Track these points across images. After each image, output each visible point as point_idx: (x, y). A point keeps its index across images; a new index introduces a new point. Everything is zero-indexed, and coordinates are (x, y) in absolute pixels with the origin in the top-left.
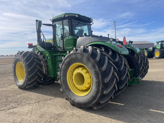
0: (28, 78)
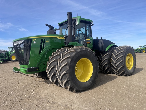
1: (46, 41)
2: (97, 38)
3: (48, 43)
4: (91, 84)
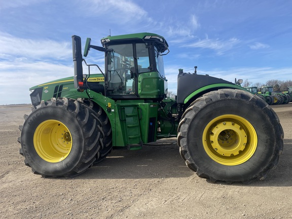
0: (85, 151)
1: (64, 88)
2: (181, 71)
4: (64, 170)
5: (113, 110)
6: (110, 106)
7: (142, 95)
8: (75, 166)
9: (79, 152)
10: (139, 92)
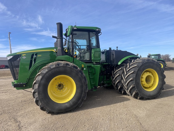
1: (38, 56)
2: (110, 49)
3: (40, 57)
4: (72, 106)
5: (85, 69)
6: (83, 66)
7: (94, 60)
8: (79, 103)
9: (81, 94)
10: (93, 58)
